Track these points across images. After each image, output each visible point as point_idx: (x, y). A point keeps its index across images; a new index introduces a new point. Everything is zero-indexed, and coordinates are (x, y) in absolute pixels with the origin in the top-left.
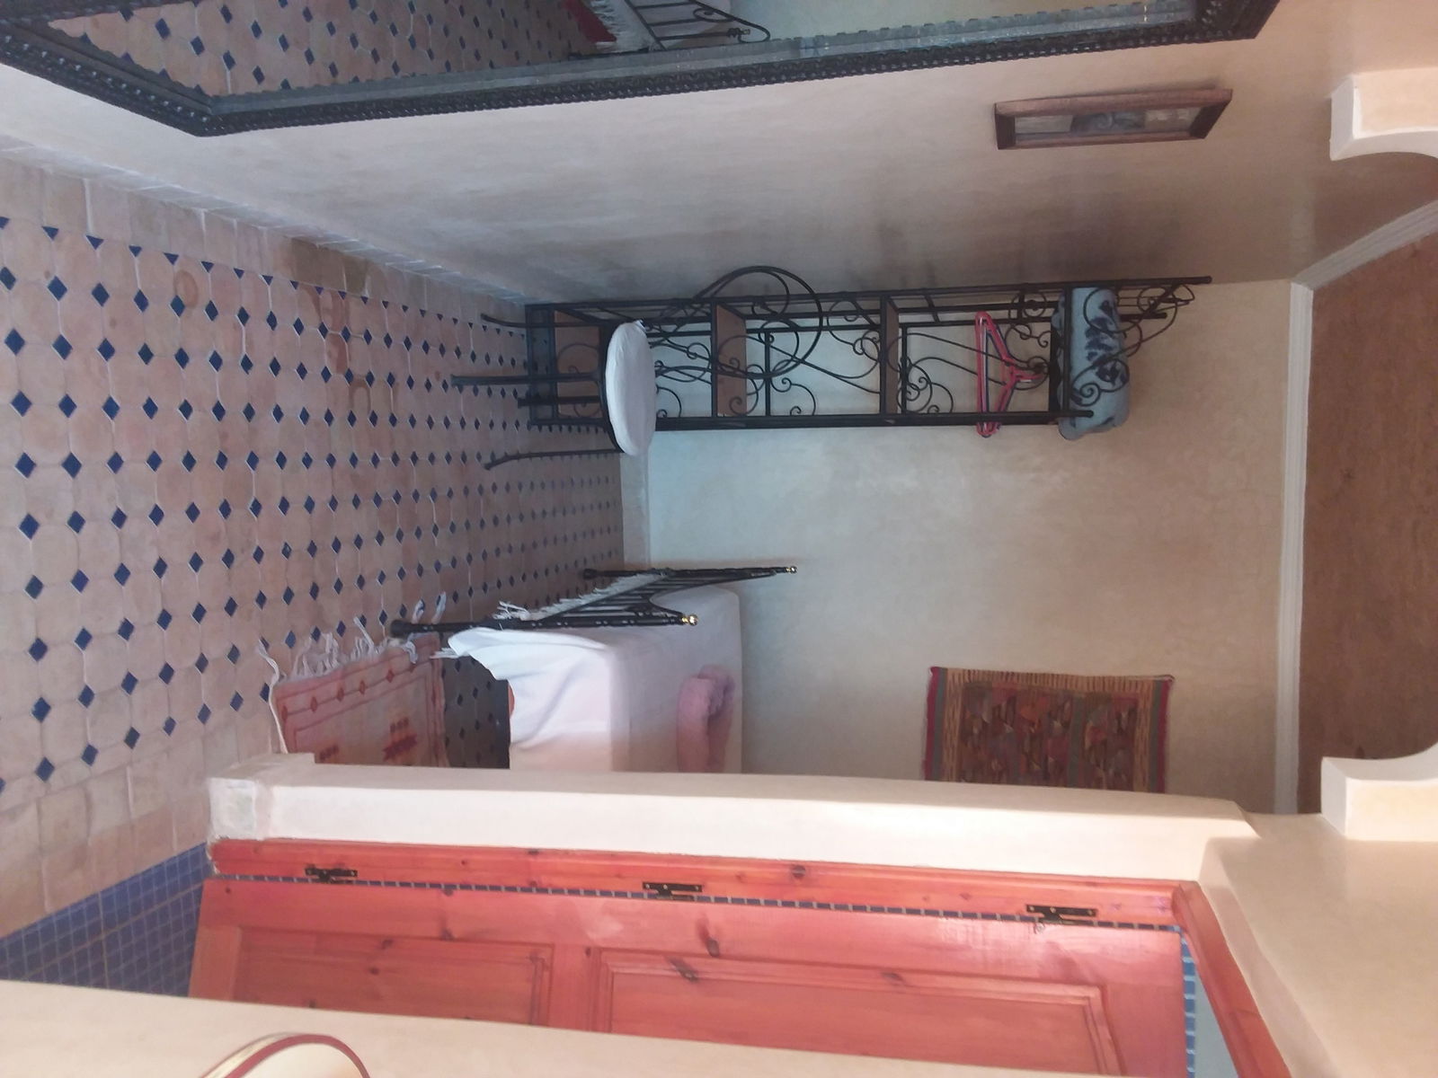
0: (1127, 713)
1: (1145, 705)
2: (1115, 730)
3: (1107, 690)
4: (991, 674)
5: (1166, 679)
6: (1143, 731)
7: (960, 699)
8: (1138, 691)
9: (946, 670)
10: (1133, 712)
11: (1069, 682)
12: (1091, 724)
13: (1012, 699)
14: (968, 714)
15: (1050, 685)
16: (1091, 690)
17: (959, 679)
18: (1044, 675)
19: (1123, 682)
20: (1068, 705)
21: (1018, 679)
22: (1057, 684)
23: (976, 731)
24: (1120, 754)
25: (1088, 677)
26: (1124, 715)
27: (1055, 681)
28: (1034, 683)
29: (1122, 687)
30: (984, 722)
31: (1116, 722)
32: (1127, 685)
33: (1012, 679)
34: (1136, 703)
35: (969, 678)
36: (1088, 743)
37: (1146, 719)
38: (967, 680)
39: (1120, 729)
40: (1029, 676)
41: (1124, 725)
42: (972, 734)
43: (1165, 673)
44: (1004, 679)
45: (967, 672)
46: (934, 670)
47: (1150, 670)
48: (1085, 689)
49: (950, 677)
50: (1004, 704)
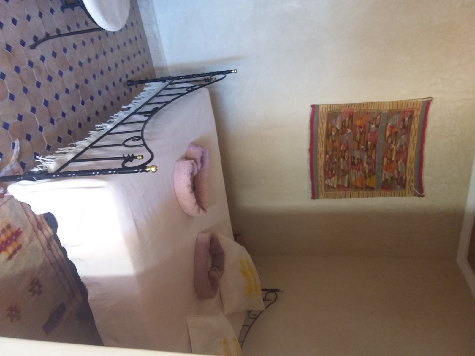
0: (408, 118)
1: (417, 114)
2: (401, 127)
3: (399, 108)
4: (341, 106)
5: (429, 99)
6: (415, 125)
7: (326, 119)
8: (414, 107)
9: (318, 106)
10: (411, 117)
11: (380, 106)
12: (390, 124)
13: (351, 116)
14: (330, 126)
15: (370, 108)
16: (391, 108)
17: (325, 111)
18: (367, 103)
19: (407, 102)
20: (379, 117)
21: (354, 107)
22: (374, 107)
23: (333, 133)
24: (403, 137)
25: (390, 102)
26: (407, 119)
27: (373, 106)
28: (362, 108)
29: (406, 105)
30: (337, 129)
31: (402, 123)
32: (409, 104)
33: (351, 107)
34: (413, 112)
35: (330, 109)
36: (388, 134)
37: (417, 121)
38: (329, 110)
39: (404, 126)
40: (360, 104)
41: (406, 124)
42: (331, 135)
43: (428, 96)
44: (347, 107)
45: (329, 106)
46: (313, 107)
47: (421, 95)
48: (388, 109)
49: (320, 110)
50: (347, 119)
